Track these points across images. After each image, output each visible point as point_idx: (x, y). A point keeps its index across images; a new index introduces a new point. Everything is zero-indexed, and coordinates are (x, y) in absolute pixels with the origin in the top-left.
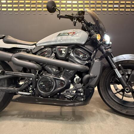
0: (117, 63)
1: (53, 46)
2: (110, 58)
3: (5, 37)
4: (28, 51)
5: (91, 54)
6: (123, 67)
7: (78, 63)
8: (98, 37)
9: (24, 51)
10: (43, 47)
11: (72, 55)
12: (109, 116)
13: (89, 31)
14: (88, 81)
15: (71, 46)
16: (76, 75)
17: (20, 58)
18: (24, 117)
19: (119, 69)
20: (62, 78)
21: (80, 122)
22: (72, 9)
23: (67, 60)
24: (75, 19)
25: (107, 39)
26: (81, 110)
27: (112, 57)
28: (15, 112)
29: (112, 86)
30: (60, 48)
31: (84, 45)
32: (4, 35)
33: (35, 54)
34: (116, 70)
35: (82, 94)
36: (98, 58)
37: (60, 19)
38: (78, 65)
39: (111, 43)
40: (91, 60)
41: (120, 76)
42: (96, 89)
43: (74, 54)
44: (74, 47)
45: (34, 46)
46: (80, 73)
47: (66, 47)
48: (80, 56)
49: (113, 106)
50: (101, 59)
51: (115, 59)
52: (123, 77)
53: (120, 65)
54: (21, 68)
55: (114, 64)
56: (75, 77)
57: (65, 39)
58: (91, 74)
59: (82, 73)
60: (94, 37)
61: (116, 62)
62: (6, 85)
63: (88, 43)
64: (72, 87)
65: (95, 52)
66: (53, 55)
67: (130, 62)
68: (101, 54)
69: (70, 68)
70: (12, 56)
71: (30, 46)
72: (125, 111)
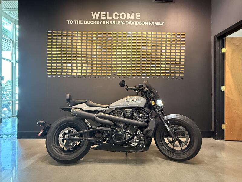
0: (167, 121)
1: (121, 109)
2: (162, 117)
3: (86, 101)
4: (103, 112)
5: (148, 114)
6: (171, 123)
7: (140, 121)
8: (153, 103)
9: (101, 112)
10: (114, 109)
11: (135, 114)
12: (164, 161)
13: (147, 97)
14: (147, 133)
15: (134, 108)
16: (138, 130)
17: (100, 117)
18: (99, 162)
19: (169, 125)
20: (129, 131)
21: (142, 165)
22: (131, 74)
23: (132, 119)
24: (137, 91)
25: (160, 103)
26: (143, 158)
27: (164, 116)
28: (91, 160)
29: (166, 139)
30: (127, 110)
31: (143, 108)
32: (86, 100)
33: (109, 114)
34: (166, 125)
35: (143, 142)
36: (153, 117)
37: (127, 91)
38: (139, 122)
39: (163, 105)
40: (149, 118)
41: (169, 130)
42: (153, 139)
43: (137, 114)
44: (137, 109)
45: (107, 108)
46: (141, 128)
47: (131, 109)
48: (140, 115)
49: (166, 153)
50: (155, 118)
51: (165, 117)
52: (171, 130)
53: (168, 122)
54: (99, 124)
55: (165, 121)
56: (138, 131)
57: (131, 103)
58: (149, 128)
59: (143, 127)
60: (150, 103)
61: (166, 119)
62: (89, 137)
63: (146, 106)
64: (135, 137)
65: (151, 112)
66: (122, 115)
67: (175, 120)
68: (156, 114)
69: (134, 124)
70: (95, 116)
71: (105, 108)
72: (175, 157)
